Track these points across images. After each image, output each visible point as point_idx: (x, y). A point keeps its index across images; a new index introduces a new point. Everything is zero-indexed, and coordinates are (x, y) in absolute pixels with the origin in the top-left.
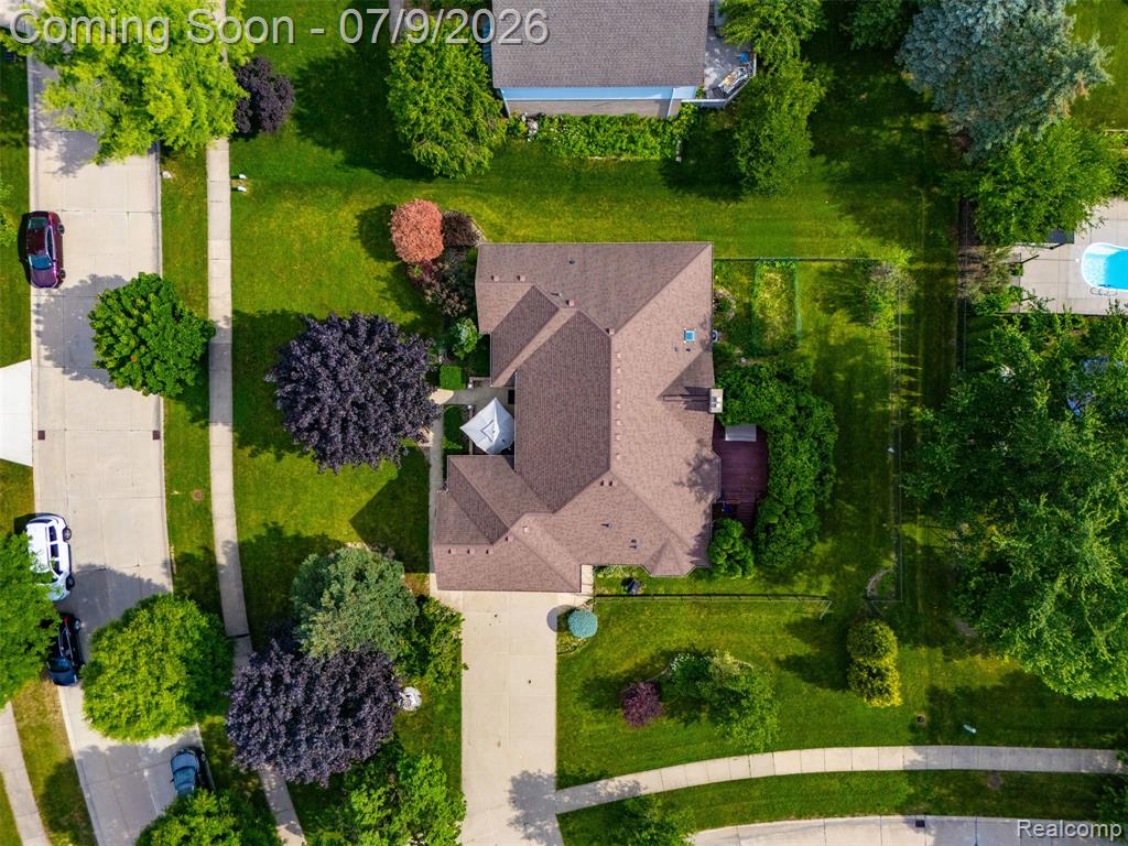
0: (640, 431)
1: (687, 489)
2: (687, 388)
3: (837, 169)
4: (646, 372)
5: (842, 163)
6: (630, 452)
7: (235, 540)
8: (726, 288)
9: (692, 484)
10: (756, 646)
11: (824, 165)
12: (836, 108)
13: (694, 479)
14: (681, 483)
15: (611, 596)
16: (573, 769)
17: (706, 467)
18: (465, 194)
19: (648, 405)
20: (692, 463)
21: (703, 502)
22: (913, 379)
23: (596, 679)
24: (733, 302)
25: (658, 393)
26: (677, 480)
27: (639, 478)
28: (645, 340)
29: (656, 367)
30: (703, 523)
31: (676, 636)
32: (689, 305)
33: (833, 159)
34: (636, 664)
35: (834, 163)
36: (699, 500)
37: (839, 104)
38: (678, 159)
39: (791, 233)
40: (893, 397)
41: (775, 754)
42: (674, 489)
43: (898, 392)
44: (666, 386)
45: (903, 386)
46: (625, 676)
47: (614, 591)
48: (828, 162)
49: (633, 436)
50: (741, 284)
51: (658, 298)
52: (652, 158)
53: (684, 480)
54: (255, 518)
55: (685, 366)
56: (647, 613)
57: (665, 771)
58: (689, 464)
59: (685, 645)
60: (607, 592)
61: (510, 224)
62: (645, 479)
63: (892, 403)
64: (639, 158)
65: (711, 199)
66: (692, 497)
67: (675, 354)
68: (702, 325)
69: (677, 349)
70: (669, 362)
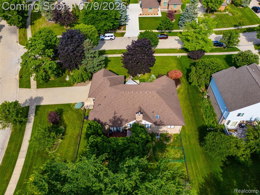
0: (130, 100)
1: (113, 116)
3: (219, 176)
4: (146, 102)
5: (222, 178)
6: (125, 96)
7: (108, 57)
8: (173, 141)
9: (114, 118)
10: (62, 152)
11: (219, 171)
12: (240, 176)
13: (116, 118)
14: (115, 113)
15: (85, 113)
16: (40, 108)
17: (120, 122)
18: (185, 86)
19: (137, 103)
20: (121, 118)
21: (109, 122)
23: (63, 111)
24: (169, 143)
25: (141, 106)
26: (116, 112)
27: (118, 99)
28: (155, 101)
29: (148, 105)
30: (103, 122)
31: (70, 130)
32: (166, 116)
33: (222, 175)
34: (64, 120)
35: (221, 175)
36: (110, 121)
37: (242, 176)
38: (208, 129)
39: (194, 160)
41: (25, 158)
42: (113, 112)
44: (143, 108)
46: (62, 118)
47: (86, 114)
48: (221, 173)
49: (129, 98)
50: (175, 145)
52: (206, 123)
53: (116, 115)
54: (112, 59)
55: (149, 115)
56: (78, 122)
57: (31, 129)
58: (120, 117)
59: (67, 132)
60: (86, 112)
61: (180, 94)
62: (117, 101)
64: (205, 120)
65: (199, 138)
66: (111, 118)
67: (152, 112)
68: (161, 121)
69: (153, 112)
70: (149, 110)
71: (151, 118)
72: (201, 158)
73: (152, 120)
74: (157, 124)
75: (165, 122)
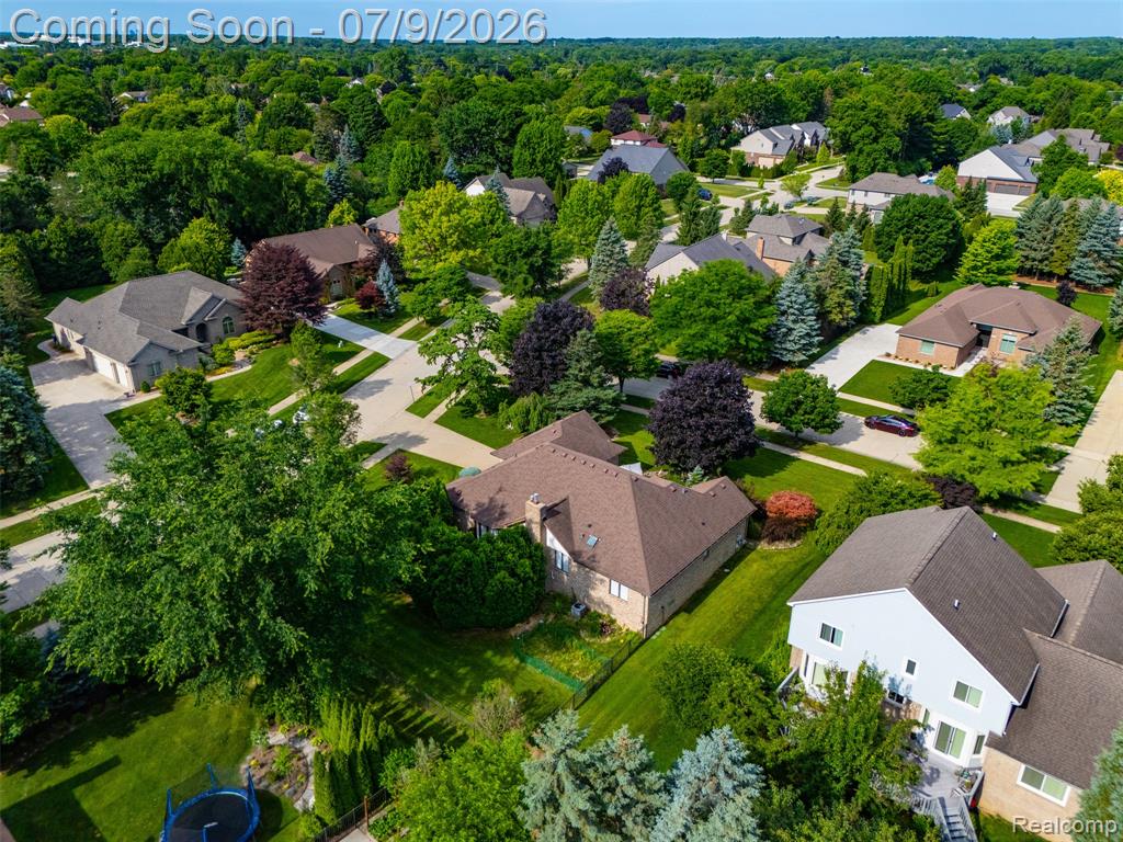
0: (557, 474)
1: (491, 496)
2: (558, 513)
4: (591, 494)
9: (492, 501)
13: (495, 503)
14: (499, 491)
22: (402, 719)
25: (571, 497)
28: (612, 500)
29: (588, 502)
32: (615, 550)
36: (479, 505)
40: (404, 697)
43: (404, 702)
45: (403, 710)
49: (557, 467)
51: (635, 524)
53: (497, 497)
55: (574, 528)
63: (401, 694)
66: (483, 500)
67: (587, 523)
68: (594, 556)
69: (590, 526)
70: (585, 515)
71: (577, 537)
72: (641, 717)
73: (573, 544)
74: (580, 560)
75: (602, 564)
